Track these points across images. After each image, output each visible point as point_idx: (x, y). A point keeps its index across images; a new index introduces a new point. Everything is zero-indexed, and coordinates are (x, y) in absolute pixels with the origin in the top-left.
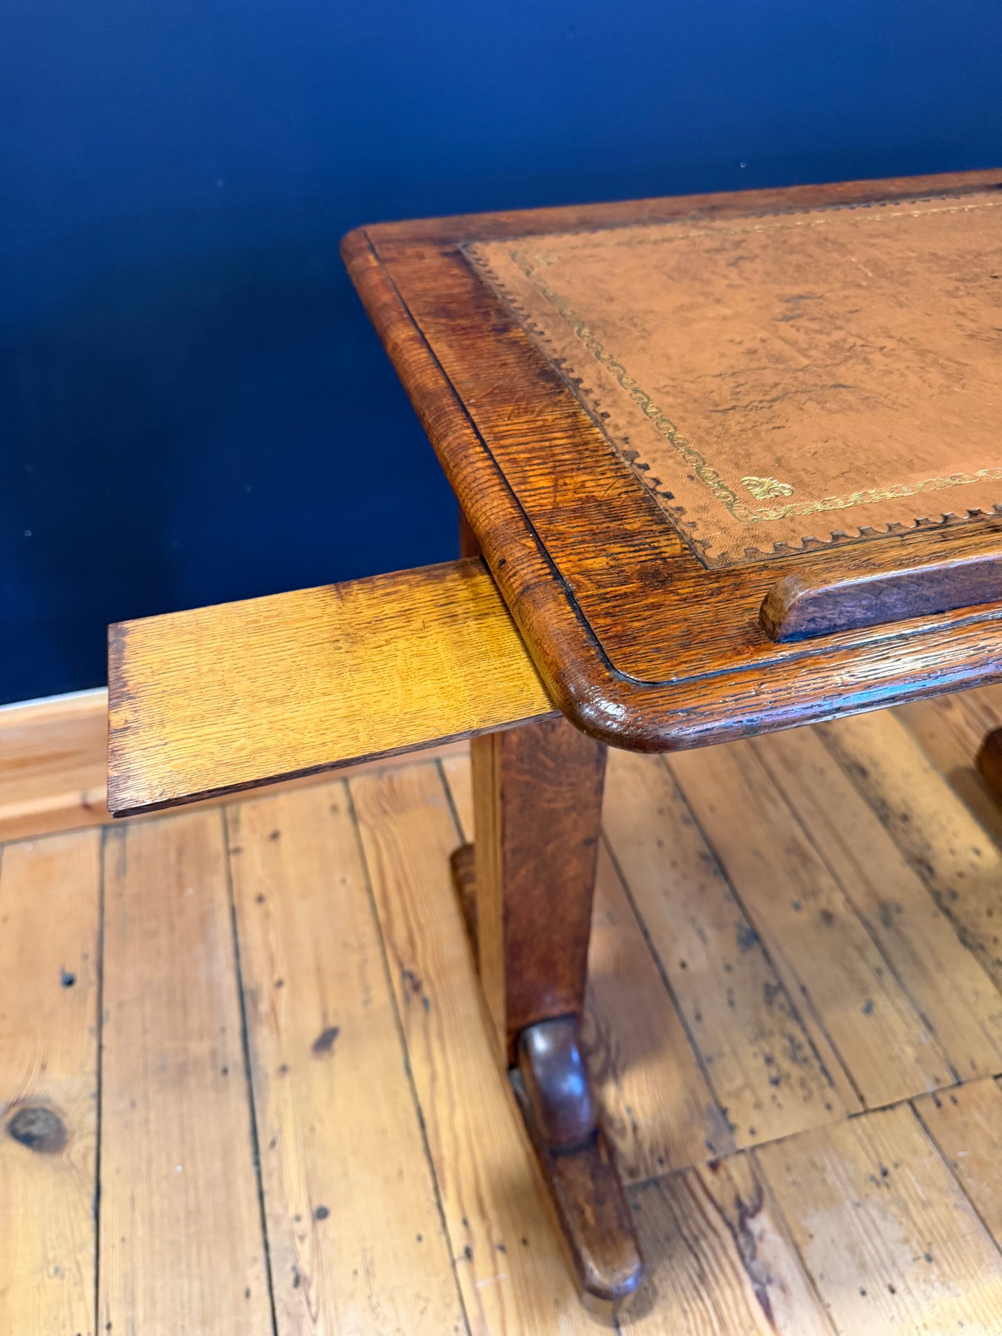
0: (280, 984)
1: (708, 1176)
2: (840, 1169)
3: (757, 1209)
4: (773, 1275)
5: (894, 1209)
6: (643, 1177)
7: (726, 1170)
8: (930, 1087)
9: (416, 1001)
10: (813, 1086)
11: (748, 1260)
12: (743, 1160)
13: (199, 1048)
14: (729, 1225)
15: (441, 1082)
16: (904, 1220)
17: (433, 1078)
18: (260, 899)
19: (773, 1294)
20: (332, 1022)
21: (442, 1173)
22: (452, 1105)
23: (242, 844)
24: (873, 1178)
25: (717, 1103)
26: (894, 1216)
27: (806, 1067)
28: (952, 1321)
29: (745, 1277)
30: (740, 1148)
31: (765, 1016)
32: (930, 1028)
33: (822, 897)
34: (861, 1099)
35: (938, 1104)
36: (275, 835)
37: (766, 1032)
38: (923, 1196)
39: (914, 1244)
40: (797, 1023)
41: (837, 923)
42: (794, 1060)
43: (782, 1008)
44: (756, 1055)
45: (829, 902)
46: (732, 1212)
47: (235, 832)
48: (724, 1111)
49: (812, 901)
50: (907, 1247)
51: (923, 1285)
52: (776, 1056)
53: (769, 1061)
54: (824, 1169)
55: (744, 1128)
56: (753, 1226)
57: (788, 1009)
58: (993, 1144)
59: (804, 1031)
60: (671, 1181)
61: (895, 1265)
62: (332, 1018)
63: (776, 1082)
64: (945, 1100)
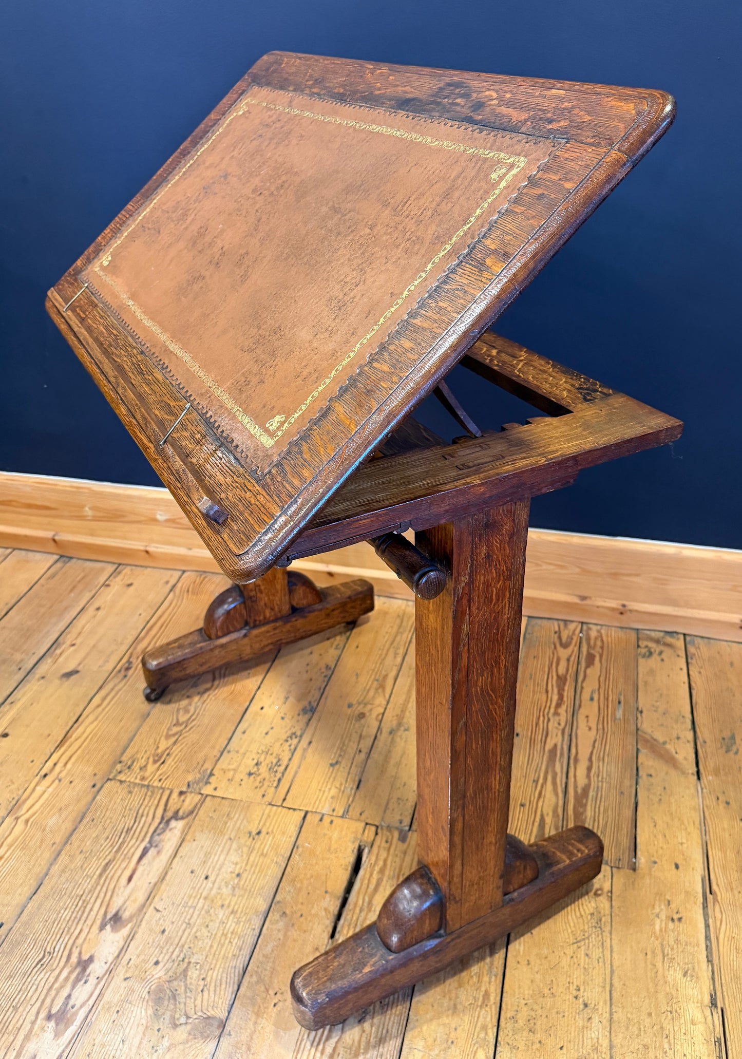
0: (74, 645)
1: (175, 795)
2: (239, 822)
3: (182, 818)
4: (160, 845)
5: (245, 849)
6: (146, 783)
7: (186, 797)
8: (326, 810)
9: (123, 673)
10: (266, 783)
11: (156, 834)
12: (200, 796)
13: (18, 656)
14: (163, 818)
15: (100, 709)
16: (245, 856)
17: (99, 706)
18: (98, 609)
19: (152, 852)
20: (79, 668)
21: (66, 741)
22: (96, 719)
23: (112, 584)
24: (250, 833)
25: (212, 770)
26: (242, 852)
27: (272, 775)
28: (220, 903)
29: (147, 839)
30: (202, 792)
31: (278, 745)
32: (358, 787)
33: (369, 707)
34: (284, 800)
35: (321, 820)
36: (130, 585)
37: (270, 752)
38: (265, 851)
39: (238, 867)
40: (290, 755)
41: (363, 721)
42: (270, 769)
43: (290, 746)
44: (253, 759)
45: (371, 710)
46: (169, 814)
47: (115, 577)
48: (211, 774)
49: (362, 706)
50: (233, 866)
51: (223, 883)
52: (263, 764)
53: (257, 764)
54: (232, 819)
55: (213, 786)
56: (173, 823)
57: (293, 747)
58: (329, 849)
59: (290, 759)
60: (156, 790)
61: (220, 869)
62: (81, 666)
63: (250, 774)
64: (327, 820)
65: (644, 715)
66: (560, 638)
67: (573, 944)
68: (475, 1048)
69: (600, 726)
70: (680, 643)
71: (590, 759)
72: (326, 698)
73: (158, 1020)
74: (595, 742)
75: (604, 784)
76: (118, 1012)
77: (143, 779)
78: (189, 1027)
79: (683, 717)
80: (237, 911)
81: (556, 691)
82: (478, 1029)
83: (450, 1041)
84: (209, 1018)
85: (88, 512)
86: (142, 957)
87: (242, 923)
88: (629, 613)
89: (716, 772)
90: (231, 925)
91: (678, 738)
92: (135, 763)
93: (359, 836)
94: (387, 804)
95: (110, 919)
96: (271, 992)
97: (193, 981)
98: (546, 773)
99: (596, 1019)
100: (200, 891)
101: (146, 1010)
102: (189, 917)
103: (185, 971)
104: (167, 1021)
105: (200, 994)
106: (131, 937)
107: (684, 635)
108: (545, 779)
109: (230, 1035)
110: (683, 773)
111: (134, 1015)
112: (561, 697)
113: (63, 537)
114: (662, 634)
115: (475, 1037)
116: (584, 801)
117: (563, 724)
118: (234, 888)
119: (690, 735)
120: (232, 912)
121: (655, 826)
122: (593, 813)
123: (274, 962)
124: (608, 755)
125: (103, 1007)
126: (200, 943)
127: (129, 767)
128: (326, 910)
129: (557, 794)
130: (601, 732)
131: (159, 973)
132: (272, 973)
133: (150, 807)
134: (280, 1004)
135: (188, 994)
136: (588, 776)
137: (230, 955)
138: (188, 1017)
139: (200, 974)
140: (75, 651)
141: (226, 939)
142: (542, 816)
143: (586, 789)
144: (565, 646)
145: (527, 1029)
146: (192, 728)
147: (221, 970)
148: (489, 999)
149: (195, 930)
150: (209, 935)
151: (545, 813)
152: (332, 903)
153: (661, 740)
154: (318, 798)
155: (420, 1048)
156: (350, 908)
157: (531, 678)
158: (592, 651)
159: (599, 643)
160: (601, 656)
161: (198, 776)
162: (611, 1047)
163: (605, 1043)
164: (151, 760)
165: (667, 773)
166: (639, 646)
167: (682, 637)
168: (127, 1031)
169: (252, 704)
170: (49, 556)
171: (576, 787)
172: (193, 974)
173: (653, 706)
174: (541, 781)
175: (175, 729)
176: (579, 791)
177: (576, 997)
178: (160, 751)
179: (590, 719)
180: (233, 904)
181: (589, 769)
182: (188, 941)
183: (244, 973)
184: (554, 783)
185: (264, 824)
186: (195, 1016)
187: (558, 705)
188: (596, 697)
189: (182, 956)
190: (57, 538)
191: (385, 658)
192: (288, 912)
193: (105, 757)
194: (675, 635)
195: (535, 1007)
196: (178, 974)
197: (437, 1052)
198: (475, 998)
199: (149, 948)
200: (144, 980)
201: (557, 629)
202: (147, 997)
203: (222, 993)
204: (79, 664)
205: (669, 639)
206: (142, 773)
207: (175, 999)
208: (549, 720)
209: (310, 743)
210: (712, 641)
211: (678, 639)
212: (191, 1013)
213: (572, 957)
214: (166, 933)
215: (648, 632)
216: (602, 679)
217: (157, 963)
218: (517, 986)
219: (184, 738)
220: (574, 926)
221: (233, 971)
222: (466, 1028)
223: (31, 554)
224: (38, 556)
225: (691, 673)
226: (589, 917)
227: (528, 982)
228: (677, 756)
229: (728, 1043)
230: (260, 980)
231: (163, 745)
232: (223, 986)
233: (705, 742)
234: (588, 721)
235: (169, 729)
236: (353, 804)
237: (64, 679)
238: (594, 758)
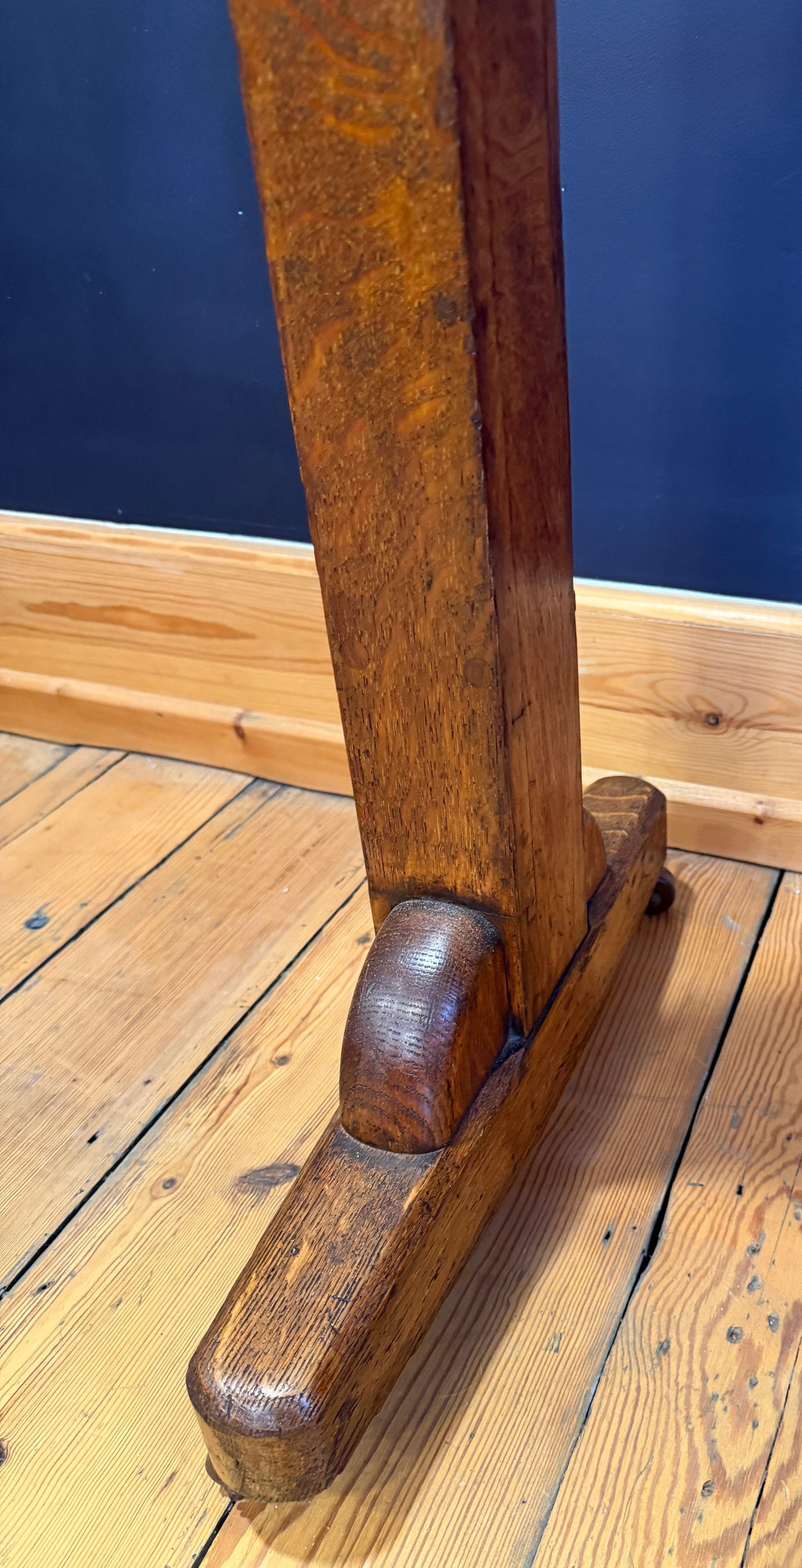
113: (261, 721)
140: (290, 1080)
170: (221, 777)
190: (245, 724)
223: (171, 769)
237: (249, 1198)
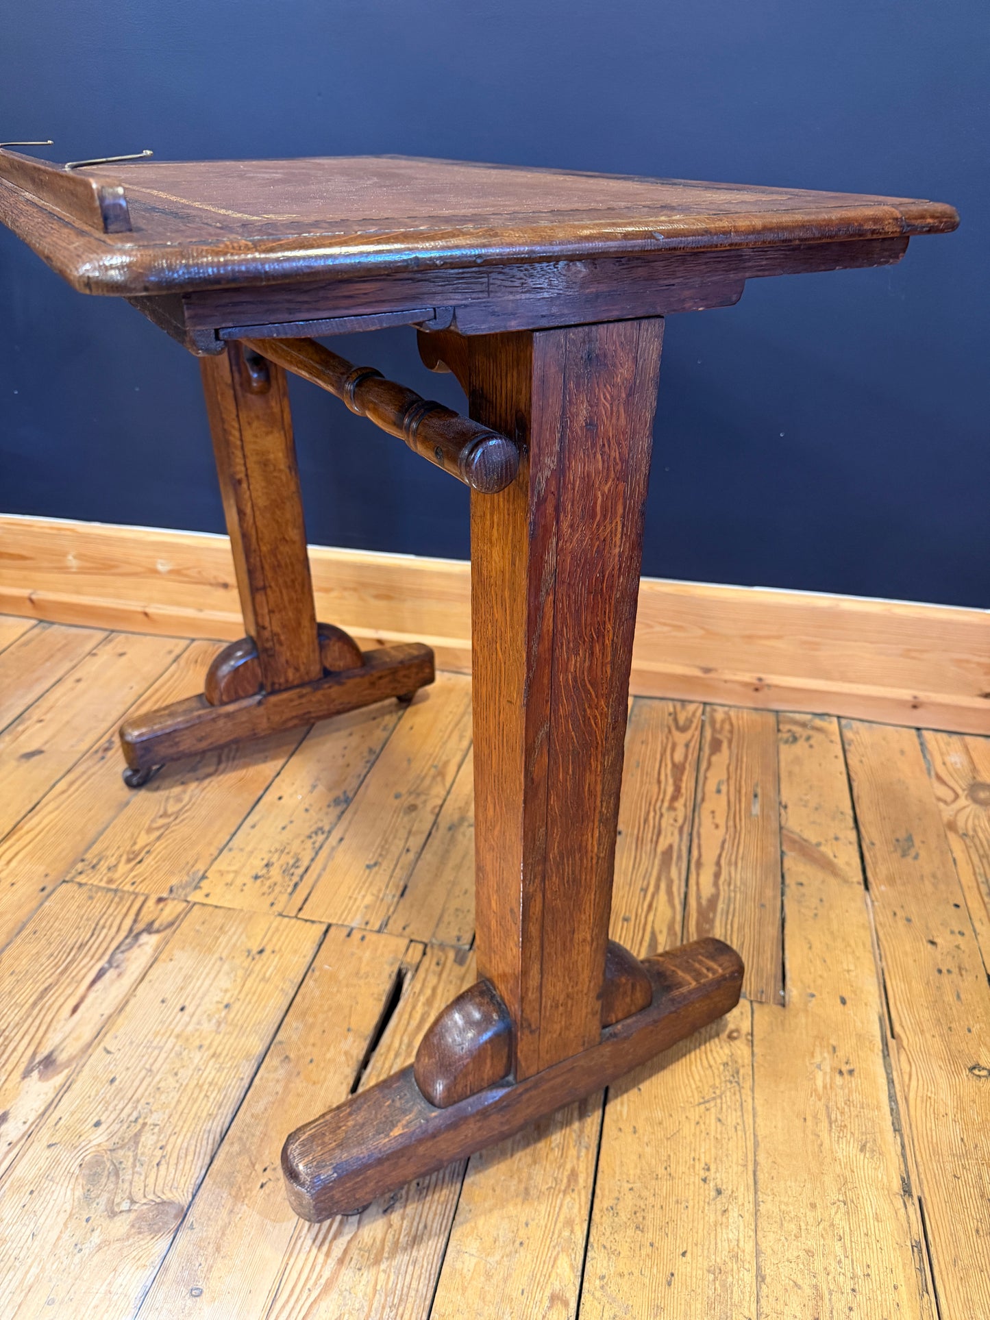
0: (41, 721)
2: (235, 937)
3: (158, 931)
4: (123, 965)
5: (240, 973)
6: (113, 886)
7: (166, 905)
8: (356, 922)
9: (100, 754)
10: (277, 889)
11: (119, 951)
12: (185, 904)
14: (131, 930)
15: (66, 795)
16: (239, 980)
17: (63, 792)
18: (78, 681)
19: (111, 974)
20: (44, 748)
21: (14, 834)
22: (57, 808)
23: (100, 653)
24: (249, 952)
25: (206, 872)
26: (236, 976)
27: (287, 878)
28: (197, 1043)
29: (106, 958)
30: (189, 899)
31: (297, 843)
32: (402, 895)
33: (423, 798)
34: (300, 909)
35: (349, 935)
36: (122, 655)
37: (286, 851)
38: (268, 975)
39: (229, 995)
40: (313, 854)
41: (414, 814)
42: (284, 872)
43: (314, 843)
44: (263, 859)
45: (425, 802)
46: (140, 926)
47: (105, 645)
48: (204, 877)
49: (413, 797)
50: (222, 994)
51: (205, 1016)
52: (275, 865)
53: (267, 865)
54: (226, 933)
55: (205, 891)
56: (145, 938)
57: (317, 845)
58: (357, 973)
59: (313, 860)
60: (126, 896)
61: (202, 998)
62: (47, 746)
63: (256, 877)
64: (357, 935)
65: (790, 810)
66: (676, 720)
67: (700, 1104)
68: (555, 1253)
69: (731, 823)
70: (833, 726)
71: (718, 864)
72: (367, 786)
73: (89, 1205)
74: (724, 842)
75: (738, 896)
76: (32, 1192)
77: (110, 881)
78: (133, 1216)
79: (842, 813)
80: (220, 1054)
81: (671, 781)
82: (559, 1225)
83: (518, 1243)
84: (163, 1203)
85: (72, 561)
86: (76, 1116)
87: (226, 1071)
88: (766, 689)
89: (891, 881)
90: (210, 1073)
91: (837, 839)
92: (102, 863)
93: (400, 956)
94: (441, 916)
95: (40, 1063)
96: (259, 1168)
97: (146, 1150)
98: (658, 879)
99: (734, 1213)
100: (172, 1027)
101: (73, 1190)
102: (151, 1061)
103: (137, 1135)
104: (102, 1207)
105: (156, 1168)
106: (66, 1087)
107: (839, 717)
108: (657, 887)
109: (192, 1227)
110: (846, 881)
111: (54, 1197)
112: (677, 789)
113: (41, 595)
114: (809, 717)
115: (556, 1236)
116: (711, 915)
117: (680, 821)
118: (219, 1024)
119: (852, 835)
120: (213, 1056)
121: (810, 948)
122: (723, 931)
123: (266, 1125)
124: (742, 858)
125: (12, 1184)
126: (163, 1097)
127: (93, 867)
128: (346, 1053)
129: (673, 906)
130: (732, 830)
131: (99, 1138)
132: (262, 1140)
133: (115, 917)
134: (271, 1184)
135: (137, 1169)
136: (716, 884)
137: (204, 1114)
138: (133, 1202)
139: (158, 1141)
140: (43, 727)
141: (200, 1092)
142: (653, 934)
143: (713, 901)
144: (683, 729)
145: (633, 1226)
146: (183, 820)
147: (189, 1135)
148: (576, 1181)
149: (157, 1078)
150: (178, 1086)
151: (657, 929)
152: (356, 1044)
153: (814, 840)
154: (346, 907)
155: (474, 1251)
156: (382, 1051)
157: (638, 766)
158: (718, 736)
159: (727, 727)
160: (730, 742)
161: (185, 879)
162: (758, 1253)
163: (749, 1247)
164: (124, 858)
165: (823, 882)
166: (779, 730)
167: (835, 720)
168: (41, 1221)
169: (268, 793)
170: (25, 620)
171: (699, 897)
172: (148, 1139)
173: (801, 800)
174: (651, 889)
175: (161, 822)
176: (704, 902)
177: (705, 1180)
178: (137, 848)
179: (717, 814)
180: (215, 1043)
181: (717, 875)
182: (147, 1093)
183: (222, 1140)
184: (669, 892)
185: (270, 940)
186: (144, 1201)
187: (674, 798)
188: (724, 788)
189: (135, 1114)
190: (34, 597)
191: (447, 741)
192: (292, 1056)
193: (64, 854)
194: (826, 717)
195: (645, 1193)
196: (126, 1141)
197: (497, 1257)
198: (556, 1179)
199: (90, 1103)
200: (76, 1148)
201: (671, 710)
202: (77, 1172)
203: (187, 1167)
204: (46, 743)
205: (818, 722)
206: (109, 875)
207: (117, 1175)
208: (661, 815)
209: (341, 839)
210: (874, 725)
211: (831, 722)
212: (138, 1196)
213: (698, 1123)
214: (117, 1083)
215: (791, 715)
216: (732, 768)
217: (98, 1124)
218: (618, 1162)
219: (172, 831)
220: (701, 1081)
221: (206, 1136)
222: (543, 1223)
223: (3, 618)
224: (11, 620)
225: (850, 761)
226: (722, 1067)
227: (635, 1157)
228: (835, 861)
229: (932, 1249)
230: (244, 1150)
231: (143, 839)
232: (190, 1158)
233: (873, 844)
234: (714, 817)
235: (153, 821)
236: (395, 916)
237: (23, 760)
238: (723, 862)
